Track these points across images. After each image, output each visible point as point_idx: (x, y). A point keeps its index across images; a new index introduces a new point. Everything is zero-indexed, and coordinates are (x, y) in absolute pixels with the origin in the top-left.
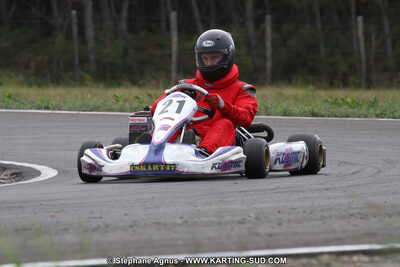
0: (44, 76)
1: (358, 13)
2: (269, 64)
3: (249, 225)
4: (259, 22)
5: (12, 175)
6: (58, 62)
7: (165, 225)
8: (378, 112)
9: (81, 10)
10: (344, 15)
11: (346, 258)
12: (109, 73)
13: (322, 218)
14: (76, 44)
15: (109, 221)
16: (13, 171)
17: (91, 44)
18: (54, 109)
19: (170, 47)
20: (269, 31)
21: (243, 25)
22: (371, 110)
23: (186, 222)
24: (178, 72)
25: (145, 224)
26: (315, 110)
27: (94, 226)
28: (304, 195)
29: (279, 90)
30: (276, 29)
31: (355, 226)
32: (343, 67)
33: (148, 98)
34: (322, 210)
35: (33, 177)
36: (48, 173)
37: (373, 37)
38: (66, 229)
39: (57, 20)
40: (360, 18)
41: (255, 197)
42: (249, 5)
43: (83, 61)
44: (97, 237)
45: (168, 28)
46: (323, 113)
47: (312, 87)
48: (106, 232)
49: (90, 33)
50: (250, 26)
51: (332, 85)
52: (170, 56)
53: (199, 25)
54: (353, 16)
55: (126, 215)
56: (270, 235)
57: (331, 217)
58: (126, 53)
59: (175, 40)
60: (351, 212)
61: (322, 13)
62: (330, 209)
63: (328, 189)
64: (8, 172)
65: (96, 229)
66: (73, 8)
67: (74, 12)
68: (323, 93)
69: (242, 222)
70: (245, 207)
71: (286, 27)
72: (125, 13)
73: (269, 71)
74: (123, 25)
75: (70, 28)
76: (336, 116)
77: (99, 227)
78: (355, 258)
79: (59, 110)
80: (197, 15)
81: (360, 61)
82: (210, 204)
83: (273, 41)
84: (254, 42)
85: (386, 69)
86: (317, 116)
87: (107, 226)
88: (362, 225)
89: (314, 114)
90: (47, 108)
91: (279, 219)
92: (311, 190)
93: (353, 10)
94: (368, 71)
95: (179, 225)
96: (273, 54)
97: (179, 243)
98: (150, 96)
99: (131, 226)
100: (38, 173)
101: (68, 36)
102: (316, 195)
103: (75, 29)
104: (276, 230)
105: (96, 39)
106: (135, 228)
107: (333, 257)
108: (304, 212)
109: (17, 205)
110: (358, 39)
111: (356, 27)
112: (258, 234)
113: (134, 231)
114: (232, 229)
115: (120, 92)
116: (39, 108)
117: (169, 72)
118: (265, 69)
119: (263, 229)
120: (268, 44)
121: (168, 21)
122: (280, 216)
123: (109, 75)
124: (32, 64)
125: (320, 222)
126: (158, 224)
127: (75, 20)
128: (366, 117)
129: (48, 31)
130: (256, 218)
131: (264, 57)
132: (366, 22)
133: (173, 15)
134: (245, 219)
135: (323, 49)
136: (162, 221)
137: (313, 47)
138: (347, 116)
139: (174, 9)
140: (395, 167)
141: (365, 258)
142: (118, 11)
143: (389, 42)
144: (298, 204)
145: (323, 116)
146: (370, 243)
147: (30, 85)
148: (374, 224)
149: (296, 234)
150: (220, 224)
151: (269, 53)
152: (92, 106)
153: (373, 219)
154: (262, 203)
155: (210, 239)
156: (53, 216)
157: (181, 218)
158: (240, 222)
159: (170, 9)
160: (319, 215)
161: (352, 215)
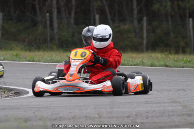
0: (33, 46)
1: (190, 17)
2: (145, 42)
3: (132, 118)
4: (140, 20)
5: (15, 93)
6: (39, 39)
7: (90, 118)
9: (51, 13)
10: (183, 18)
13: (169, 116)
14: (48, 30)
15: (61, 115)
16: (15, 91)
17: (56, 31)
18: (37, 61)
20: (145, 25)
21: (132, 22)
23: (100, 116)
25: (80, 117)
26: (167, 64)
27: (55, 117)
28: (160, 105)
29: (150, 54)
30: (149, 24)
31: (185, 119)
34: (169, 112)
35: (25, 94)
38: (40, 119)
39: (39, 18)
40: (191, 19)
41: (136, 105)
42: (135, 12)
43: (52, 39)
45: (95, 22)
46: (171, 66)
47: (166, 53)
48: (60, 120)
49: (55, 25)
50: (136, 22)
51: (177, 52)
53: (110, 22)
54: (188, 18)
56: (142, 123)
57: (173, 115)
58: (73, 35)
60: (184, 113)
62: (173, 112)
63: (172, 102)
64: (13, 92)
65: (55, 119)
66: (47, 12)
67: (48, 14)
68: (172, 57)
69: (128, 117)
70: (130, 110)
71: (155, 23)
72: (73, 15)
73: (145, 45)
74: (72, 21)
75: (46, 21)
76: (178, 67)
77: (57, 118)
79: (39, 62)
80: (109, 17)
81: (191, 41)
82: (113, 108)
84: (137, 31)
86: (168, 67)
87: (61, 118)
88: (189, 119)
89: (166, 66)
90: (34, 61)
91: (147, 116)
92: (164, 103)
93: (187, 15)
95: (97, 118)
96: (147, 37)
99: (73, 118)
100: (28, 93)
101: (45, 26)
103: (48, 23)
104: (145, 121)
105: (59, 28)
106: (75, 119)
108: (160, 113)
109: (16, 107)
110: (190, 30)
111: (189, 24)
114: (123, 120)
116: (29, 61)
118: (143, 44)
119: (139, 120)
120: (145, 31)
121: (95, 19)
122: (147, 114)
123: (64, 46)
124: (26, 40)
125: (168, 118)
126: (86, 117)
127: (48, 18)
129: (35, 24)
130: (136, 115)
131: (143, 38)
132: (193, 21)
133: (97, 17)
134: (130, 116)
135: (172, 35)
137: (167, 34)
138: (183, 67)
139: (98, 14)
142: (70, 14)
144: (157, 109)
145: (171, 67)
147: (26, 50)
149: (155, 123)
150: (117, 117)
151: (145, 35)
152: (55, 60)
154: (139, 108)
156: (34, 113)
157: (98, 114)
158: (127, 117)
159: (96, 13)
160: (167, 114)
161: (183, 115)
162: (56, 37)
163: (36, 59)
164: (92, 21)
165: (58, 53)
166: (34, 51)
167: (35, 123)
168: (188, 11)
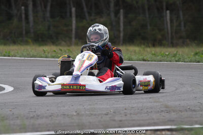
0: (8, 40)
1: (167, 9)
2: (122, 35)
3: (110, 116)
4: (117, 13)
6: (15, 33)
7: (68, 115)
8: (177, 59)
9: (26, 6)
10: (160, 10)
11: (159, 133)
12: (41, 39)
13: (147, 112)
14: (24, 23)
15: (39, 113)
17: (31, 24)
18: (12, 56)
19: (71, 26)
20: (122, 18)
21: (109, 15)
22: (173, 58)
23: (78, 114)
24: (76, 38)
25: (58, 115)
26: (145, 58)
27: (32, 116)
28: (139, 101)
30: (125, 17)
31: (164, 116)
32: (159, 37)
33: (60, 51)
34: (147, 108)
35: (2, 90)
36: (9, 89)
37: (175, 21)
38: (17, 117)
39: (14, 11)
40: (168, 12)
41: (114, 102)
42: (112, 5)
43: (27, 32)
44: (32, 121)
45: (71, 16)
46: (149, 59)
47: (143, 46)
48: (37, 119)
49: (31, 18)
50: (112, 15)
51: (154, 46)
52: (72, 30)
53: (87, 15)
54: (165, 11)
55: (48, 110)
56: (121, 121)
57: (151, 112)
58: (49, 29)
59: (74, 22)
60: (162, 109)
61: (149, 9)
62: (151, 108)
63: (150, 98)
65: (32, 118)
66: (22, 6)
67: (23, 8)
68: (148, 49)
70: (108, 107)
71: (131, 16)
72: (49, 8)
73: (121, 38)
74: (48, 14)
75: (21, 15)
76: (155, 61)
77: (34, 116)
78: (164, 133)
79: (15, 57)
80: (85, 9)
81: (168, 33)
82: (91, 105)
83: (124, 23)
84: (114, 24)
85: (181, 37)
86: (146, 61)
87: (38, 116)
88: (168, 116)
89: (144, 60)
90: (9, 56)
91: (125, 113)
93: (164, 7)
94: (172, 38)
95: (75, 115)
96: (124, 30)
97: (75, 124)
98: (61, 50)
99: (50, 116)
100: (4, 89)
101: (20, 20)
102: (145, 101)
103: (23, 16)
104: (124, 118)
105: (34, 21)
106: (52, 117)
107: (153, 132)
108: (138, 109)
110: (167, 22)
111: (166, 16)
112: (114, 120)
113: (52, 118)
114: (102, 118)
115: (46, 48)
116: (4, 56)
117: (70, 38)
118: (119, 37)
119: (117, 118)
120: (122, 24)
121: (71, 12)
122: (126, 111)
123: (40, 39)
125: (146, 114)
126: (64, 115)
127: (23, 12)
128: (170, 61)
129: (10, 17)
130: (114, 112)
131: (119, 31)
132: (171, 13)
133: (73, 10)
134: (108, 113)
135: (149, 27)
136: (66, 113)
137: (144, 26)
138: (161, 61)
139: (74, 7)
140: (184, 87)
141: (169, 133)
142: (45, 7)
143: (182, 24)
144: (135, 105)
145: (148, 61)
146: (171, 125)
148: (173, 115)
149: (134, 120)
150: (95, 115)
151: (122, 29)
152: (31, 55)
153: (173, 113)
154: (117, 104)
155: (90, 123)
156: (11, 111)
157: (76, 112)
158: (105, 114)
159: (72, 6)
160: (146, 111)
161: (162, 111)
162: (32, 31)
163: (12, 53)
164: (68, 14)
165: (34, 47)
166: (9, 45)
167: (12, 122)
168: (164, 4)
